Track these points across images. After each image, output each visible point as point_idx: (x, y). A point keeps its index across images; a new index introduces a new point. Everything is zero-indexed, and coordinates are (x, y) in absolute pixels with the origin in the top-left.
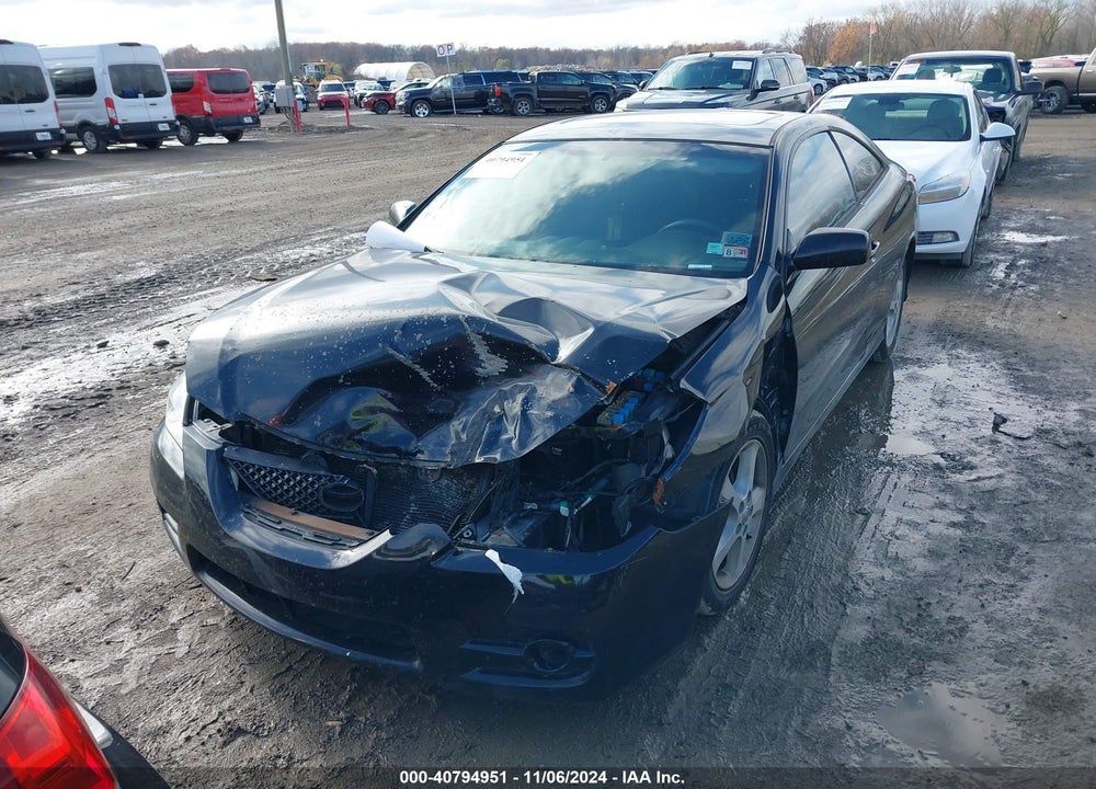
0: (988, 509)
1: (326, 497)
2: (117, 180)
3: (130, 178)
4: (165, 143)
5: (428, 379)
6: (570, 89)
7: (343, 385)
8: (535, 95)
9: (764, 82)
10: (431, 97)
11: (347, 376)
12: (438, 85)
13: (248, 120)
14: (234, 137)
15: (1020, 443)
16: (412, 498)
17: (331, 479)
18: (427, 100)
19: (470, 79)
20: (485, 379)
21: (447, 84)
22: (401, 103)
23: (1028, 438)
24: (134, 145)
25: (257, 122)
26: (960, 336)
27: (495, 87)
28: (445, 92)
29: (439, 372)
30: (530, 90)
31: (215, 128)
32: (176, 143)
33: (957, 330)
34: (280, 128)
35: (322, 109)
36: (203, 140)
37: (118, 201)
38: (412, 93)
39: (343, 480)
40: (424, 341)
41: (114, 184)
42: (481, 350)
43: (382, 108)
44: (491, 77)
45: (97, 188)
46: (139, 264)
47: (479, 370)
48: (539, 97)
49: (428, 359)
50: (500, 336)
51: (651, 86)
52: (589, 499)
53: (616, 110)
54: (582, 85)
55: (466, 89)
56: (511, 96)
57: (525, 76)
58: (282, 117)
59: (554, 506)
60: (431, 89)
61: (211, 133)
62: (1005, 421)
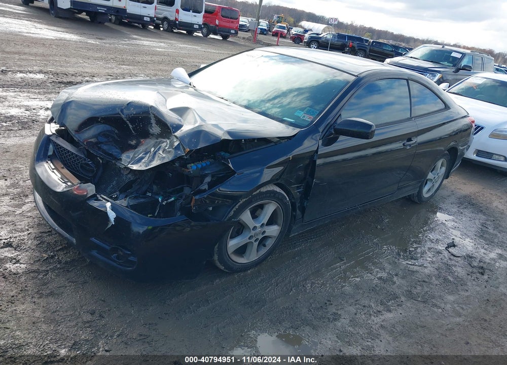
0: (403, 278)
1: (82, 167)
2: (164, 43)
3: (170, 43)
4: (195, 33)
5: (131, 129)
6: (386, 52)
7: (100, 122)
8: (368, 51)
9: (465, 66)
10: (320, 41)
11: (102, 118)
12: (325, 36)
13: (233, 31)
14: (225, 38)
15: (452, 257)
16: (116, 179)
17: (85, 160)
18: (318, 42)
19: (340, 36)
20: (152, 135)
21: (329, 37)
22: (306, 40)
23: (459, 257)
24: (185, 32)
25: (236, 33)
26: (473, 205)
27: (350, 43)
28: (327, 40)
29: (136, 127)
30: (367, 48)
31: (217, 32)
32: (200, 35)
33: (474, 202)
34: (248, 39)
35: (273, 35)
36: (212, 36)
37: (157, 51)
38: (312, 37)
39: (89, 161)
40: (133, 111)
41: (162, 44)
42: (153, 121)
43: (298, 41)
44: (350, 38)
45: (155, 44)
46: (141, 75)
47: (151, 130)
48: (370, 52)
49: (133, 119)
50: (160, 117)
51: (407, 55)
52: (173, 199)
53: (385, 62)
54: (392, 51)
55: (337, 41)
56: (356, 48)
57: (367, 41)
58: (249, 34)
59: (157, 197)
60: (321, 37)
61: (215, 34)
62: (454, 246)
